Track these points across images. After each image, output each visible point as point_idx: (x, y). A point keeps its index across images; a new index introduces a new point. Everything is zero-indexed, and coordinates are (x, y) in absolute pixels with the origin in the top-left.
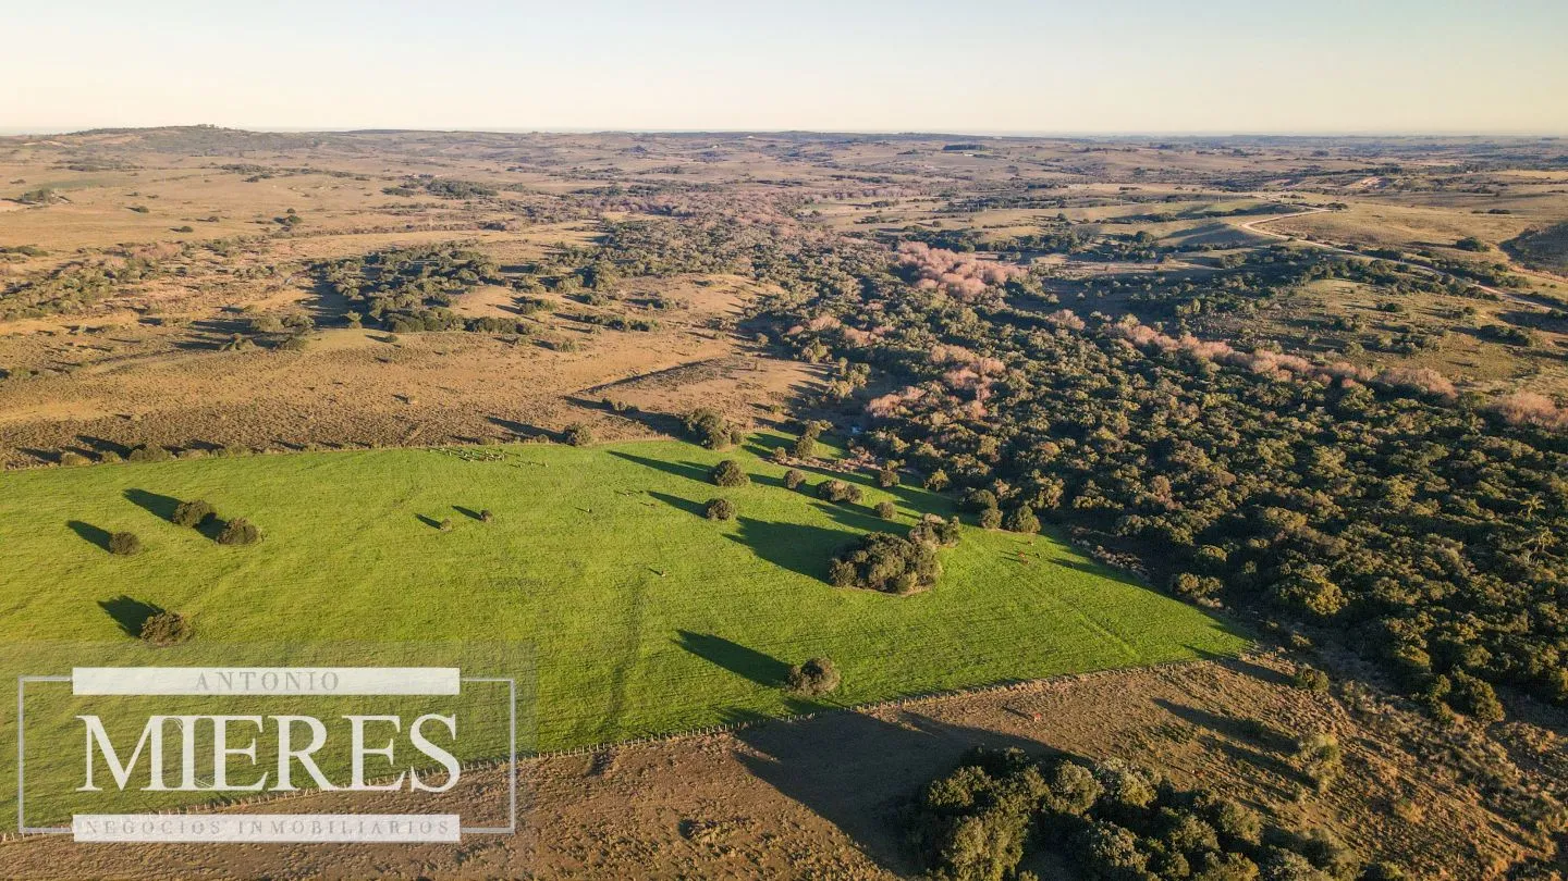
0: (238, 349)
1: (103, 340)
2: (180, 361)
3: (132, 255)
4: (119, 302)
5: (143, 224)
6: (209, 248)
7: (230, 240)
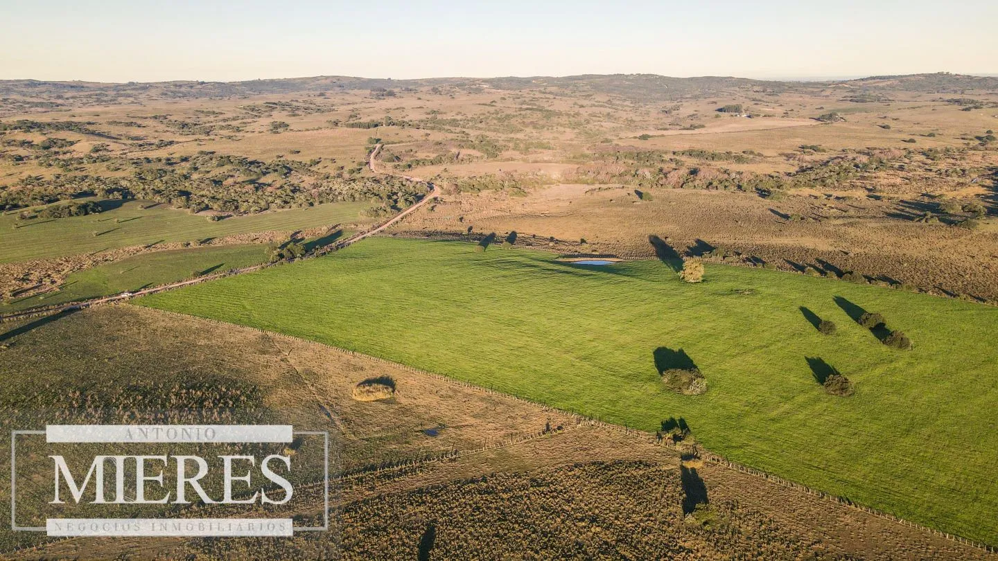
0: (926, 221)
1: (843, 205)
2: (887, 224)
3: (873, 155)
4: (858, 183)
5: (884, 136)
6: (924, 154)
7: (939, 149)
